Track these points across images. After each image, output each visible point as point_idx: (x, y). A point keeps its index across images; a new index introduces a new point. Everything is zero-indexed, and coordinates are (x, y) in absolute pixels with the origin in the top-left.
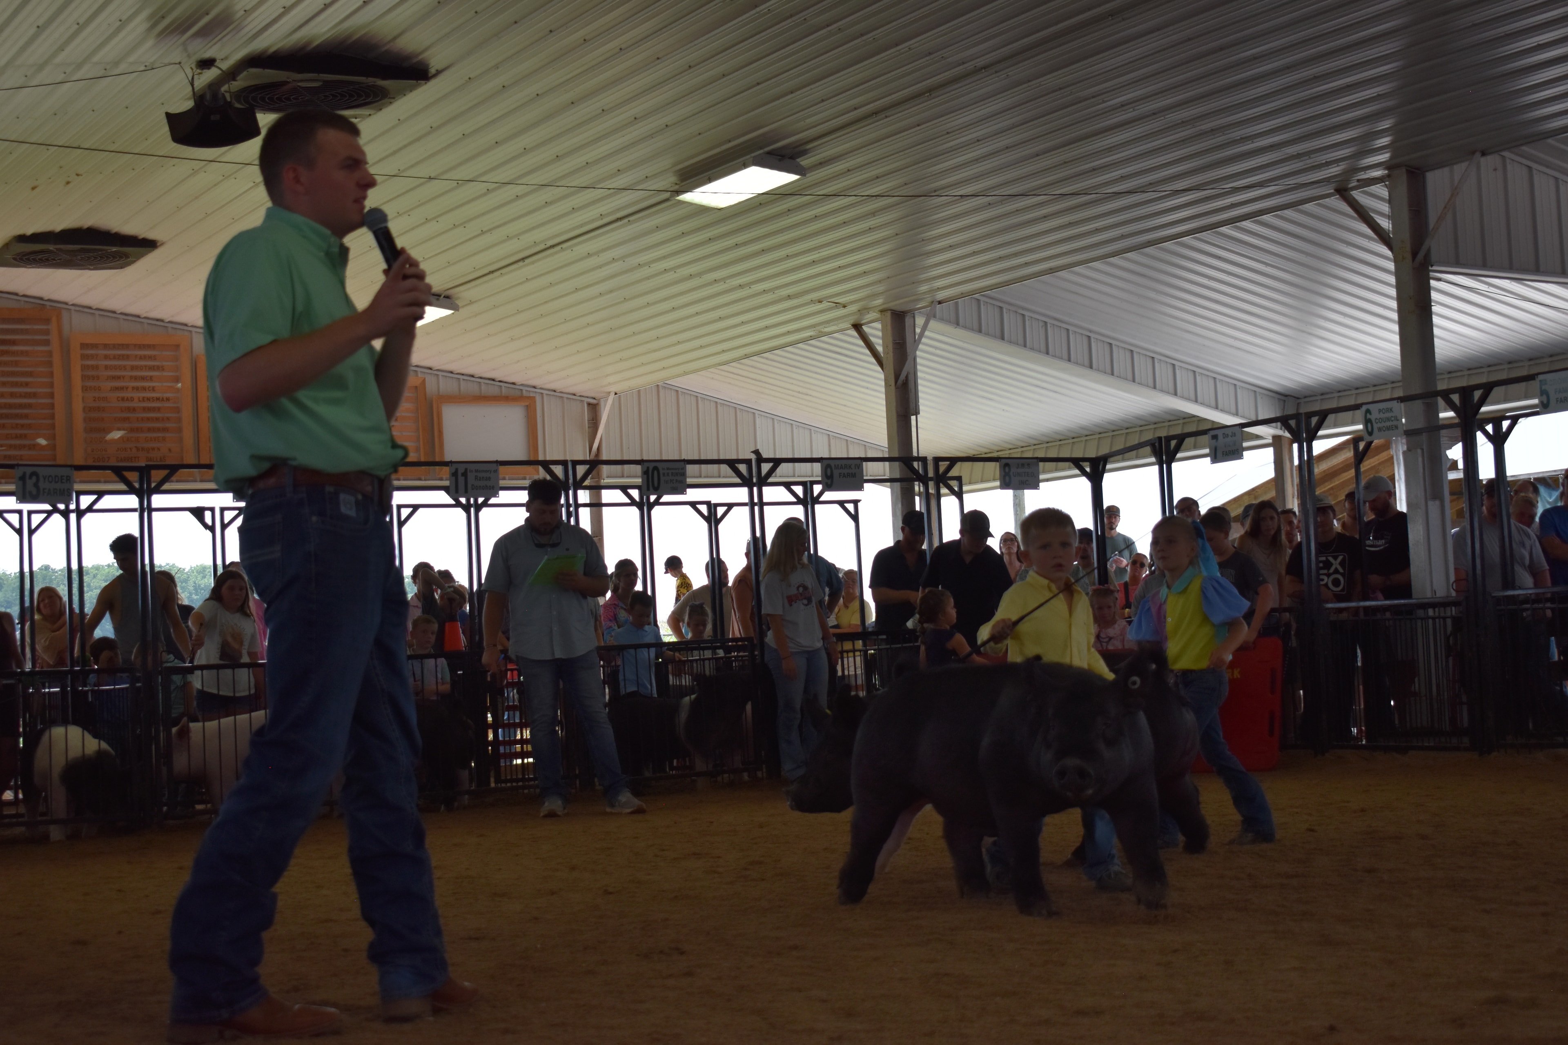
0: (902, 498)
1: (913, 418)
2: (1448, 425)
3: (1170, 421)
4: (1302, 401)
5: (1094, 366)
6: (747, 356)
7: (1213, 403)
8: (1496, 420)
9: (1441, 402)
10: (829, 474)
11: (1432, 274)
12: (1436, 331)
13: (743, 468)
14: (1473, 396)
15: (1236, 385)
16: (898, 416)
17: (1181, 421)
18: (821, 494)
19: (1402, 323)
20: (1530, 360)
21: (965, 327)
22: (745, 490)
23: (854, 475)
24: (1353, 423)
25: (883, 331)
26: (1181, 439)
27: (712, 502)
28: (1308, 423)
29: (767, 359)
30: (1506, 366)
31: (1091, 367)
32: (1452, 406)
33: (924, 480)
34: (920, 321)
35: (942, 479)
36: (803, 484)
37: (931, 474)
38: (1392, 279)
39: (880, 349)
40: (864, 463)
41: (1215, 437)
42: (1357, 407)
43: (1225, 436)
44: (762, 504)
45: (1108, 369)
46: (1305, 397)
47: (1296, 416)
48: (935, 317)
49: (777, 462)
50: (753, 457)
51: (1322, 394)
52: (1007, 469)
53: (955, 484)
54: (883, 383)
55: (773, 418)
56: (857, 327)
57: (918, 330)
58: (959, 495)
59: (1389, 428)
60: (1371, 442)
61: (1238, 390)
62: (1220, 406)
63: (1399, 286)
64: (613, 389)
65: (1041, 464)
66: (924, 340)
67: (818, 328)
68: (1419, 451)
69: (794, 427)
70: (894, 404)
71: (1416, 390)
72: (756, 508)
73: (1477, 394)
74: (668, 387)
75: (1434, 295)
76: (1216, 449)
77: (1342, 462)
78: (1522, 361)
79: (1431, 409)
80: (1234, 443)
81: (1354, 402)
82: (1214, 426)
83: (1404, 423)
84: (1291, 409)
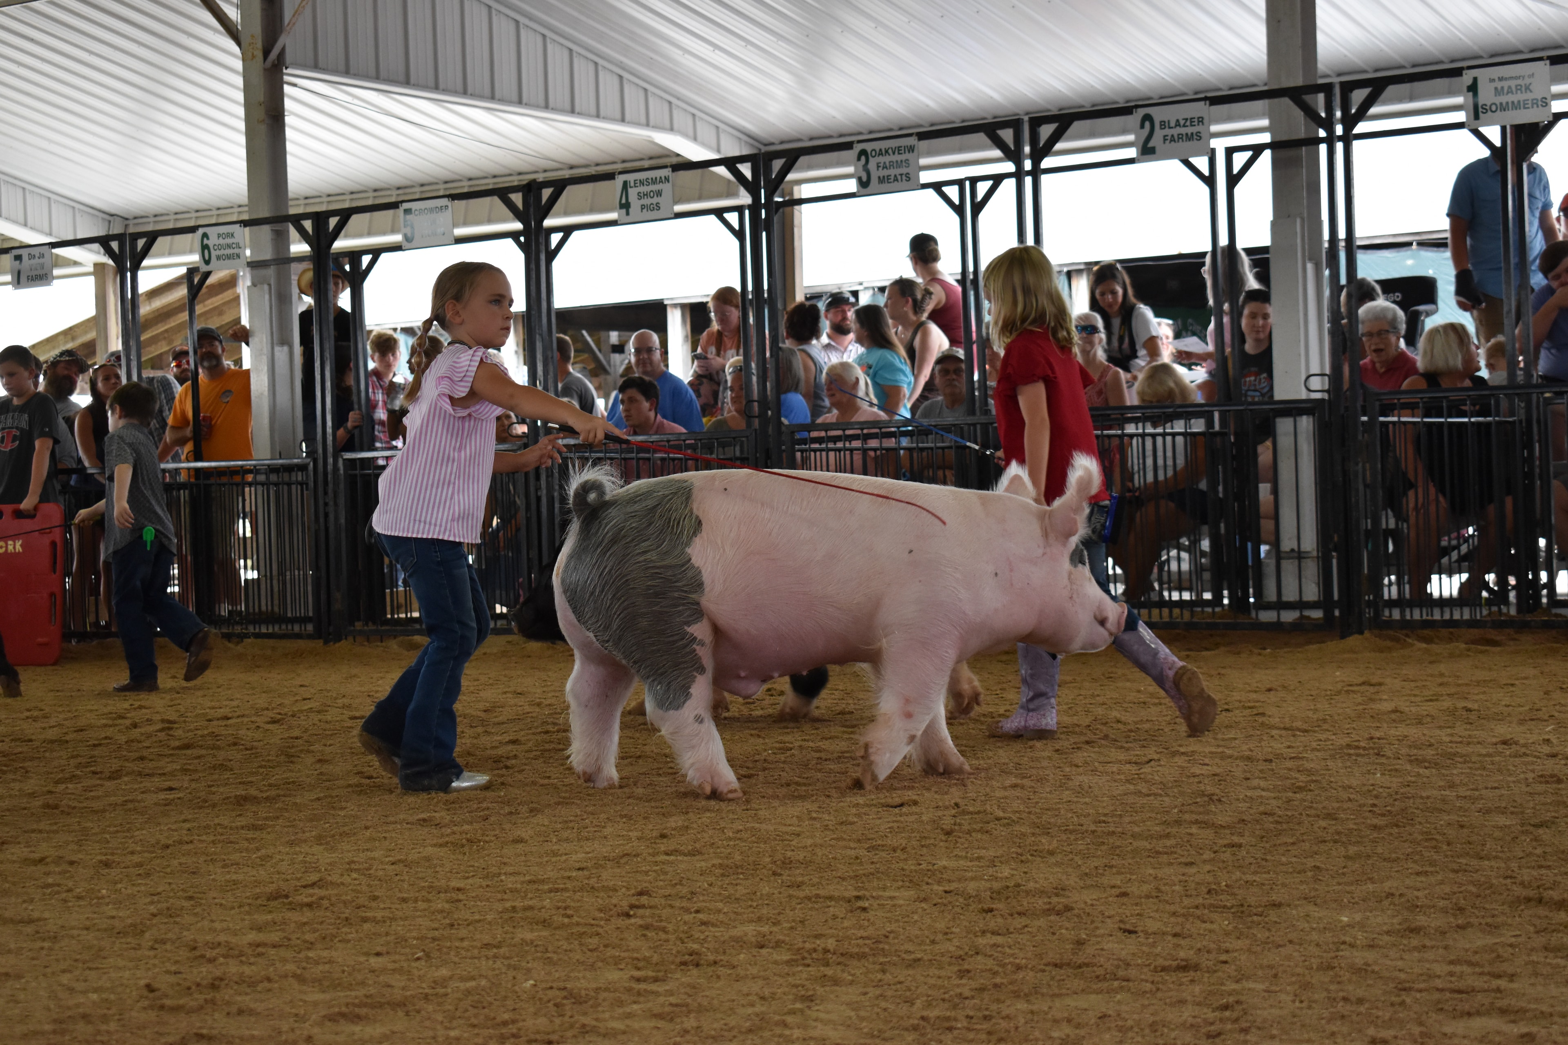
2: (300, 259)
4: (131, 222)
7: (22, 220)
8: (354, 256)
9: (293, 232)
11: (286, 78)
12: (289, 147)
14: (328, 223)
15: (50, 197)
19: (250, 134)
20: (399, 188)
24: (191, 252)
28: (133, 246)
30: (371, 194)
32: (304, 236)
38: (239, 81)
41: (18, 258)
42: (192, 230)
47: (119, 237)
51: (155, 216)
59: (229, 257)
60: (207, 274)
61: (53, 205)
62: (29, 223)
63: (247, 89)
68: (266, 287)
71: (265, 213)
73: (333, 222)
75: (288, 104)
76: (19, 273)
77: (179, 300)
78: (389, 189)
79: (281, 239)
80: (42, 266)
81: (192, 223)
82: (17, 245)
83: (248, 253)
84: (117, 230)
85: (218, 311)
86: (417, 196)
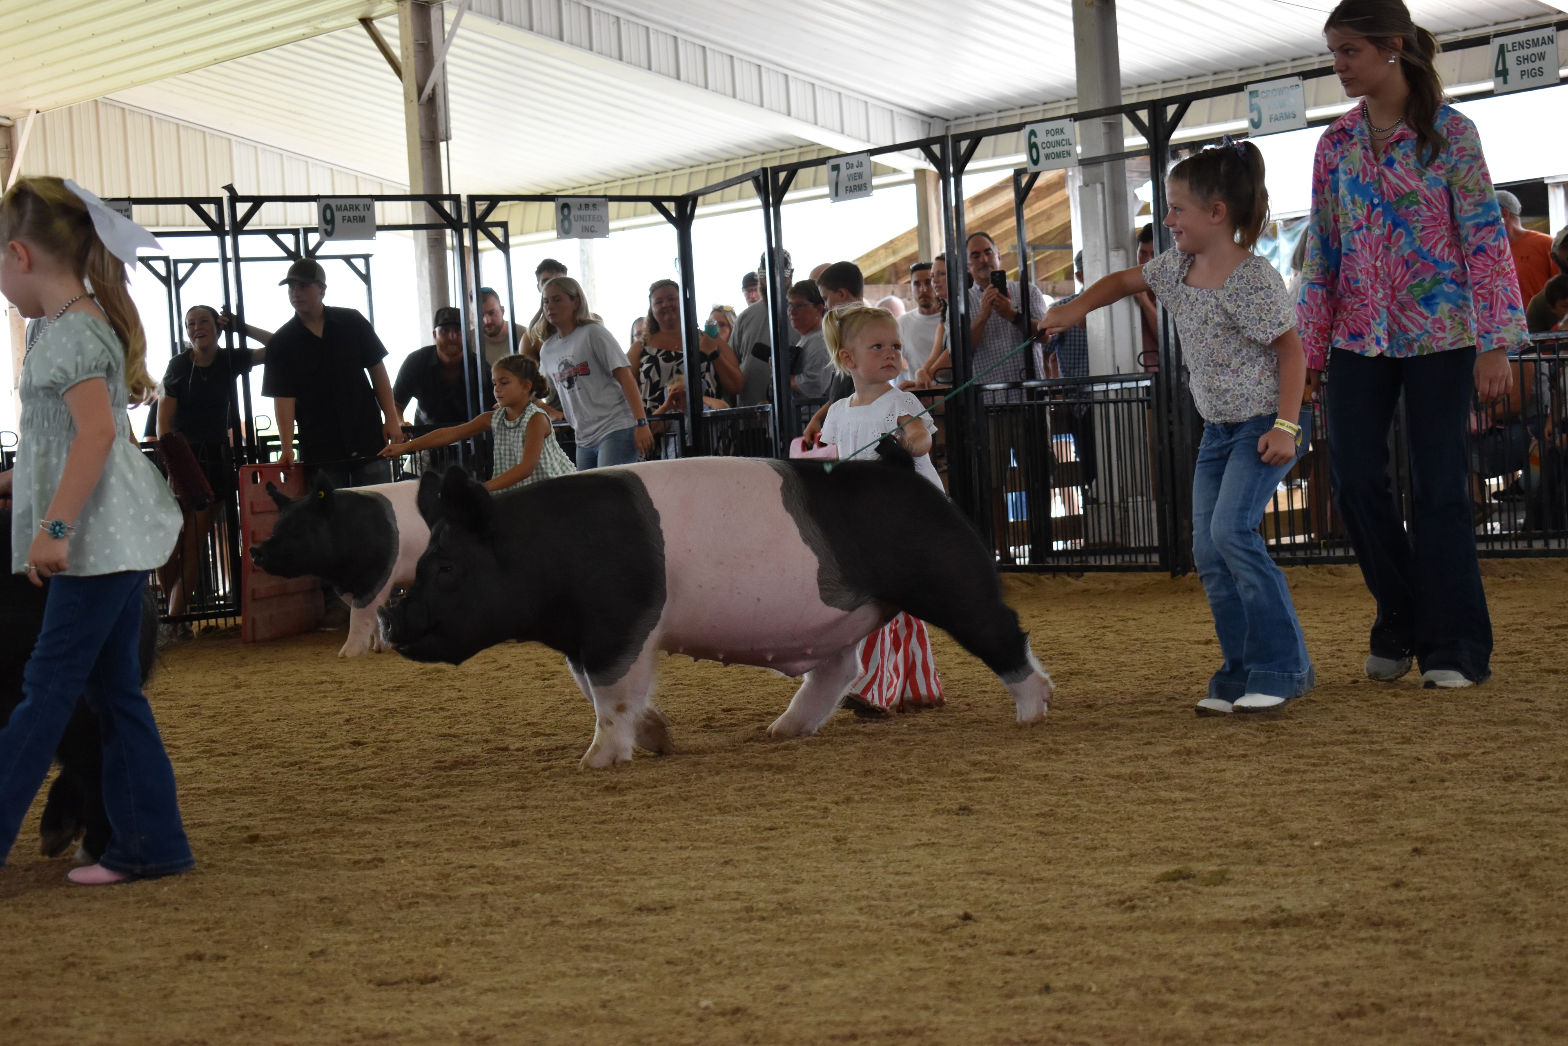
0: (430, 253)
1: (443, 145)
2: (1135, 153)
3: (782, 150)
4: (952, 123)
5: (682, 76)
6: (217, 62)
7: (838, 127)
9: (1127, 124)
10: (329, 217)
12: (1121, 31)
13: (211, 210)
14: (1165, 112)
15: (867, 103)
16: (423, 141)
17: (797, 151)
18: (319, 245)
19: (1078, 19)
20: (1241, 69)
21: (511, 23)
22: (215, 240)
23: (362, 219)
24: (1017, 152)
25: (401, 26)
26: (792, 170)
27: (171, 258)
28: (956, 149)
29: (245, 65)
30: (1211, 78)
31: (678, 78)
32: (1140, 127)
33: (457, 226)
34: (450, 14)
35: (479, 225)
36: (295, 232)
37: (465, 219)
39: (397, 52)
40: (378, 205)
41: (836, 168)
42: (1018, 127)
43: (849, 166)
44: (238, 260)
45: (701, 81)
46: (956, 119)
47: (941, 140)
48: (470, 8)
49: (257, 201)
50: (225, 195)
51: (978, 115)
52: (566, 211)
53: (498, 232)
54: (402, 99)
55: (255, 145)
56: (366, 22)
57: (448, 27)
58: (504, 247)
59: (1058, 155)
60: (1035, 176)
61: (871, 110)
62: (846, 130)
64: (34, 105)
65: (613, 206)
66: (455, 40)
67: (312, 23)
68: (1099, 186)
69: (285, 159)
70: (417, 126)
71: (1096, 104)
72: (231, 266)
73: (1171, 110)
74: (110, 104)
76: (837, 184)
77: (1004, 206)
78: (1230, 71)
79: (1114, 133)
80: (860, 175)
81: (1016, 121)
82: (834, 154)
83: (1079, 149)
84: (937, 132)
85: (1046, 215)
86: (1262, 77)
